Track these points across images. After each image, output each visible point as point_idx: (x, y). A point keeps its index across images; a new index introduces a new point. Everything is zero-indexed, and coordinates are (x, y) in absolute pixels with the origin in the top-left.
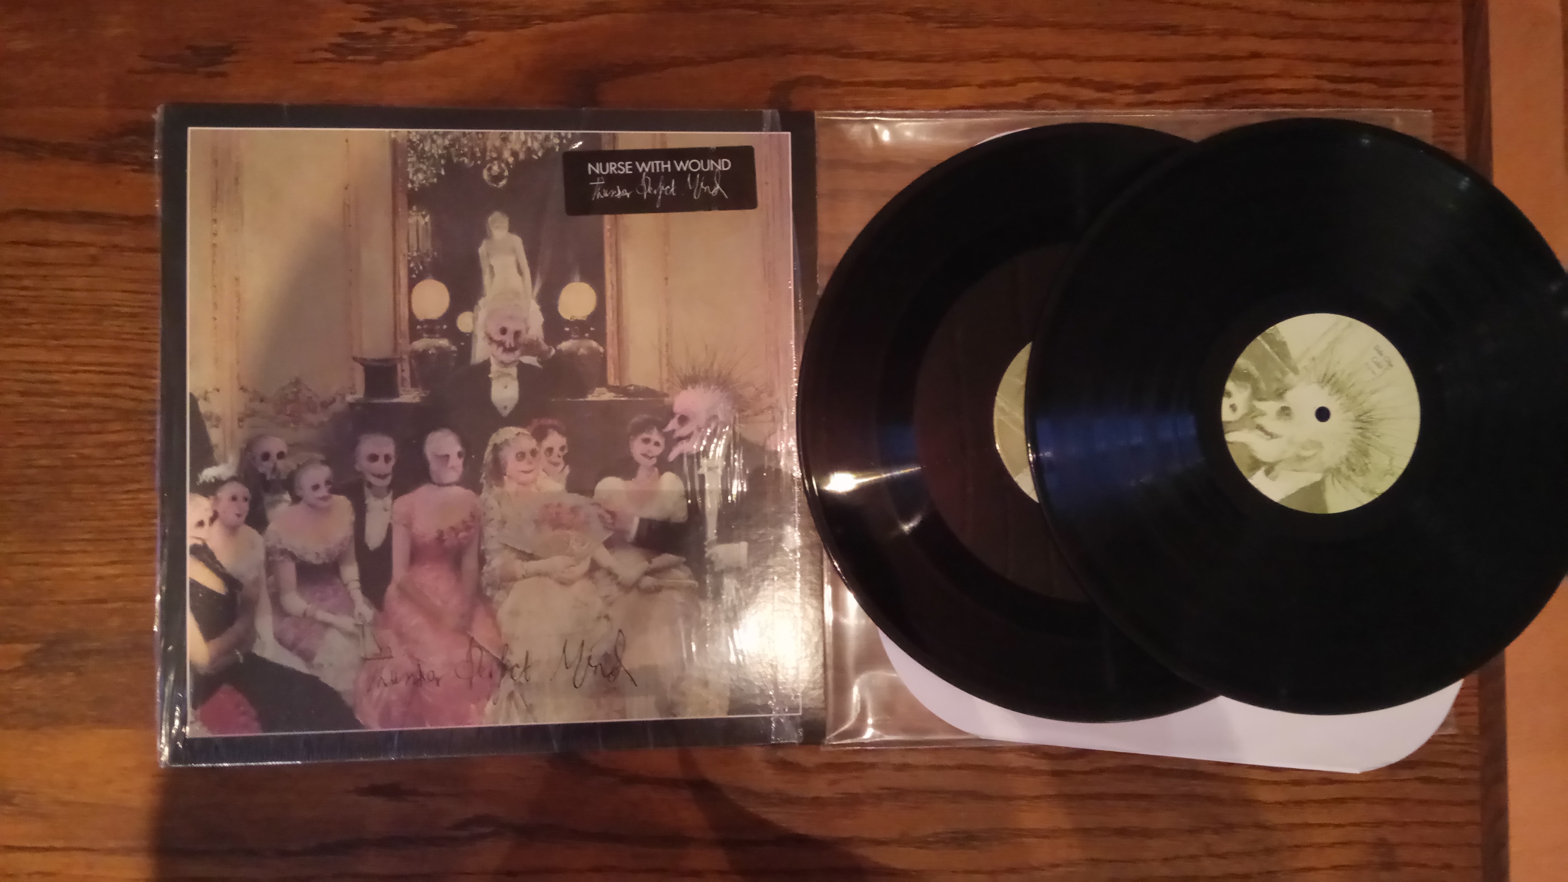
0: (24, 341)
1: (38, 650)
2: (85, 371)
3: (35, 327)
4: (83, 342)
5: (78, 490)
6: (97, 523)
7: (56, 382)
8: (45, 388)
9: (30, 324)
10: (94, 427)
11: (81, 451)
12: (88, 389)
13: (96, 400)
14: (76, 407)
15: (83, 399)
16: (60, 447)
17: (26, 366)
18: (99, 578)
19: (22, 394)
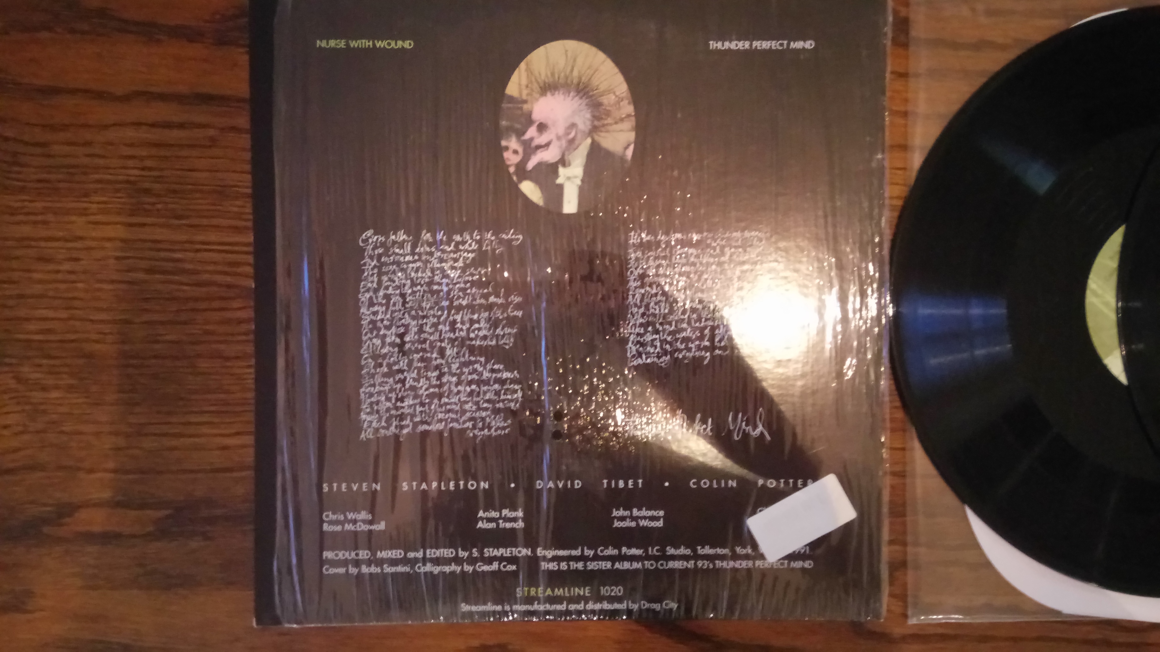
0: (149, 220)
1: (168, 517)
2: (206, 250)
3: (159, 206)
4: (205, 222)
5: (203, 364)
6: (222, 396)
7: (178, 260)
8: (169, 265)
9: (154, 204)
10: (216, 304)
11: (204, 327)
12: (211, 268)
13: (219, 278)
14: (199, 284)
15: (206, 277)
16: (185, 323)
17: (149, 245)
18: (225, 448)
19: (149, 271)
